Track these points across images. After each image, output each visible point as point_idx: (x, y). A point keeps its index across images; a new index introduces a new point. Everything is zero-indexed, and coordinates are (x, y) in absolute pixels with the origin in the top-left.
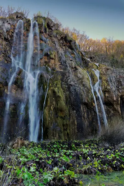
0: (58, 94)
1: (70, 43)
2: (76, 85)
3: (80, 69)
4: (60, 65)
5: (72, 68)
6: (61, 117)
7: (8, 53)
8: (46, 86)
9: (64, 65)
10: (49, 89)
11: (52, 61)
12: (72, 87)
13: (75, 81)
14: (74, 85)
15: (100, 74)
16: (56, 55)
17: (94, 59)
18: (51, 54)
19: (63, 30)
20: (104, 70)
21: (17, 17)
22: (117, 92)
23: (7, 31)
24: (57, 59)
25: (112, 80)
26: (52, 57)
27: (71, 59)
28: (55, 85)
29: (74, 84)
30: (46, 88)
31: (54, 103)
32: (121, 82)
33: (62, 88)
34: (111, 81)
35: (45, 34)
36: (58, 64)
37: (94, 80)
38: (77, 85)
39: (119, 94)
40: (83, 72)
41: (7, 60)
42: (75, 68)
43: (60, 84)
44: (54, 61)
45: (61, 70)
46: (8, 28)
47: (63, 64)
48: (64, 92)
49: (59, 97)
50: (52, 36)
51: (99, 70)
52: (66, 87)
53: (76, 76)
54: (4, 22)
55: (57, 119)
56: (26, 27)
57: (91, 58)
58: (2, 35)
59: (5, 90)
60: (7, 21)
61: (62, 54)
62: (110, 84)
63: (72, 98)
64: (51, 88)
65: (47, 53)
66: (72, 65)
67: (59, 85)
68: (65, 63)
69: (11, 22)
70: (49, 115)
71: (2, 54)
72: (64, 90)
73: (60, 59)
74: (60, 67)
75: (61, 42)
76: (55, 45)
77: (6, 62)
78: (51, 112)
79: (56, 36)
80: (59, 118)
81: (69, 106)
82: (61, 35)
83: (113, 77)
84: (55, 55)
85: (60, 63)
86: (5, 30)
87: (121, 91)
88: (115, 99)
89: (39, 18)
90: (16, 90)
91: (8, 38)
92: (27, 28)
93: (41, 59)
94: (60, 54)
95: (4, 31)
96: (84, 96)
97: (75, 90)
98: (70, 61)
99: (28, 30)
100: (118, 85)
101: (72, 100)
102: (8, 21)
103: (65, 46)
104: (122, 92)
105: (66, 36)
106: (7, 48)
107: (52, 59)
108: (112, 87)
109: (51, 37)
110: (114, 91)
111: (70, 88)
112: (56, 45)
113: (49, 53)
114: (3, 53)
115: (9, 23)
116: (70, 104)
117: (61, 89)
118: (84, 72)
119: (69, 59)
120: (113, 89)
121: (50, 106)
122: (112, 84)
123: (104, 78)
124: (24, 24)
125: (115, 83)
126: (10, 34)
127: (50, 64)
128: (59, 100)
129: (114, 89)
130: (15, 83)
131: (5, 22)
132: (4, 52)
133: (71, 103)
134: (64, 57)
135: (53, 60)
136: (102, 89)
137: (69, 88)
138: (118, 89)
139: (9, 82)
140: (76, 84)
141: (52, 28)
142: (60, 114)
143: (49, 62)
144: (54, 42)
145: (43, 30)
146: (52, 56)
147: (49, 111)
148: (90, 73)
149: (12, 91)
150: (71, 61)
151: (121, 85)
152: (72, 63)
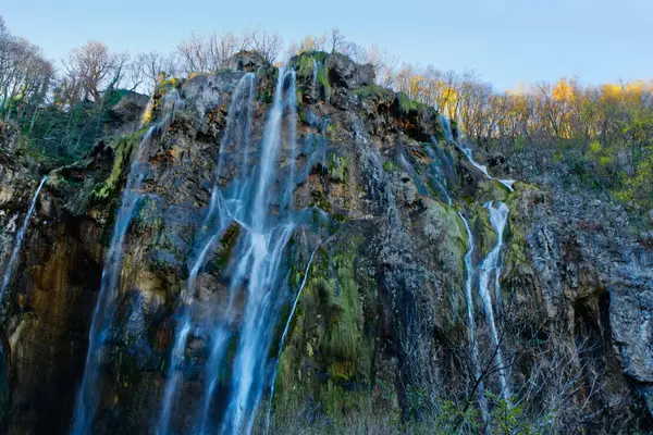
0: (334, 300)
1: (413, 121)
2: (407, 266)
3: (435, 208)
4: (365, 197)
5: (407, 205)
6: (339, 382)
7: (203, 177)
8: (298, 275)
9: (378, 198)
10: (307, 284)
11: (337, 189)
12: (389, 274)
13: (406, 251)
14: (400, 267)
15: (511, 219)
16: (352, 168)
17: (504, 166)
18: (334, 165)
19: (389, 81)
20: (525, 205)
21: (241, 65)
22: (559, 285)
23: (208, 112)
24: (352, 179)
25: (541, 240)
26: (333, 175)
27: (404, 175)
28: (330, 268)
29: (400, 261)
30: (298, 280)
31: (320, 330)
32: (577, 245)
33: (355, 279)
34: (540, 245)
35: (320, 103)
36: (356, 196)
37: (482, 245)
38: (414, 266)
39: (569, 293)
40: (445, 216)
41: (197, 199)
42: (419, 203)
43: (350, 265)
44: (343, 187)
45: (367, 217)
46: (212, 104)
47: (375, 194)
48: (360, 290)
49: (336, 309)
50: (347, 106)
51: (509, 204)
52: (369, 275)
53: (418, 231)
54: (201, 88)
55: (322, 389)
56: (263, 92)
57: (492, 163)
58: (189, 126)
59: (180, 290)
60: (210, 84)
61: (370, 162)
62: (536, 258)
63: (386, 311)
64: (315, 280)
65: (320, 165)
66: (405, 197)
67: (344, 269)
68: (383, 190)
69: (220, 85)
70: (296, 373)
71: (188, 183)
72: (361, 284)
73: (364, 178)
74: (365, 204)
75: (380, 119)
76: (351, 134)
77: (196, 204)
78: (302, 364)
79: (360, 106)
80: (330, 383)
81: (373, 340)
82: (379, 97)
83: (546, 230)
84: (346, 169)
85: (364, 194)
86: (202, 110)
87: (575, 280)
88: (552, 313)
89: (304, 57)
90: (214, 291)
91: (209, 131)
92: (267, 93)
93: (300, 185)
94: (366, 163)
95: (197, 115)
96: (432, 306)
97: (401, 282)
98: (402, 184)
99: (269, 101)
100: (565, 258)
101: (386, 319)
102: (213, 82)
103: (393, 131)
104: (580, 283)
105: (397, 101)
106: (202, 163)
107: (337, 181)
108: (542, 266)
109: (344, 110)
110: (549, 282)
111: (385, 277)
112: (355, 134)
113: (324, 165)
114: (189, 179)
115: (216, 88)
116: (380, 333)
117: (352, 282)
118: (448, 218)
119: (399, 175)
120: (545, 275)
121: (305, 342)
122: (541, 255)
123: (518, 235)
124: (259, 85)
125: (554, 250)
126: (218, 119)
127: (331, 200)
128: (336, 322)
129: (547, 274)
130: (210, 267)
131: (205, 86)
132: (190, 176)
133: (383, 331)
134: (381, 171)
135: (341, 185)
136: (501, 276)
137: (380, 277)
138: (563, 272)
139: (193, 265)
140: (408, 260)
141: (347, 82)
142: (336, 371)
143: (326, 193)
144: (349, 126)
145: (314, 94)
146: (337, 173)
147: (298, 360)
148: (475, 217)
149: (202, 296)
150: (405, 180)
151: (579, 259)
152: (406, 189)
